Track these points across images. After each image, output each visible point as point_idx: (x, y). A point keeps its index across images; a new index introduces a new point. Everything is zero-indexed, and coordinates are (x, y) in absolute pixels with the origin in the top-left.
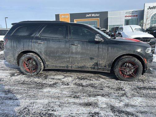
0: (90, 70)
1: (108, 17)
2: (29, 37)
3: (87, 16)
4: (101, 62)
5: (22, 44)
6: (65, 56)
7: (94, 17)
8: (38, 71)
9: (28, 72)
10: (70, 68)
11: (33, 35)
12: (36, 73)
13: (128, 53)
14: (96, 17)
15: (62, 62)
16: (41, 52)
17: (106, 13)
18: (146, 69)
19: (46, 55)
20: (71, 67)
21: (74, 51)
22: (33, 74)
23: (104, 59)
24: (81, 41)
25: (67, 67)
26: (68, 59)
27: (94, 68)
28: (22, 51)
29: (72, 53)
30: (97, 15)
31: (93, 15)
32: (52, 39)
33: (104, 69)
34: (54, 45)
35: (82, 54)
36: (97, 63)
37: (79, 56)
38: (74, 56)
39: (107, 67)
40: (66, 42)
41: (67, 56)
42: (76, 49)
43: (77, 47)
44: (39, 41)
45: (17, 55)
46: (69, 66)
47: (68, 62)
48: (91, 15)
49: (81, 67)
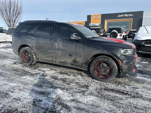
0: (70, 66)
1: (143, 17)
2: (27, 34)
3: (119, 16)
4: (78, 60)
5: (21, 39)
6: (50, 51)
7: (126, 17)
8: (31, 62)
9: (25, 62)
10: (54, 63)
11: (29, 32)
12: (29, 64)
13: (101, 53)
14: (129, 17)
15: (48, 57)
16: (33, 47)
17: (141, 13)
18: (122, 72)
19: (37, 49)
20: (55, 61)
21: (57, 47)
22: (27, 64)
23: (81, 56)
24: (63, 39)
25: (52, 61)
26: (52, 54)
27: (73, 65)
28: (21, 45)
29: (55, 49)
30: (131, 15)
31: (126, 15)
32: (42, 36)
33: (81, 66)
34: (42, 41)
35: (63, 50)
36: (75, 60)
37: (60, 53)
38: (57, 52)
39: (84, 65)
40: (51, 39)
41: (51, 51)
42: (58, 45)
43: (59, 44)
44: (32, 37)
45: (18, 48)
46: (53, 60)
47: (52, 57)
48: (123, 15)
49: (62, 62)
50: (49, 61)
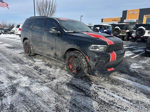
8: (29, 52)
9: (26, 53)
16: (30, 39)
21: (44, 40)
23: (59, 50)
29: (43, 42)
32: (36, 30)
35: (47, 43)
36: (55, 53)
38: (43, 45)
40: (41, 33)
43: (45, 38)
49: (48, 55)
50: (40, 53)
